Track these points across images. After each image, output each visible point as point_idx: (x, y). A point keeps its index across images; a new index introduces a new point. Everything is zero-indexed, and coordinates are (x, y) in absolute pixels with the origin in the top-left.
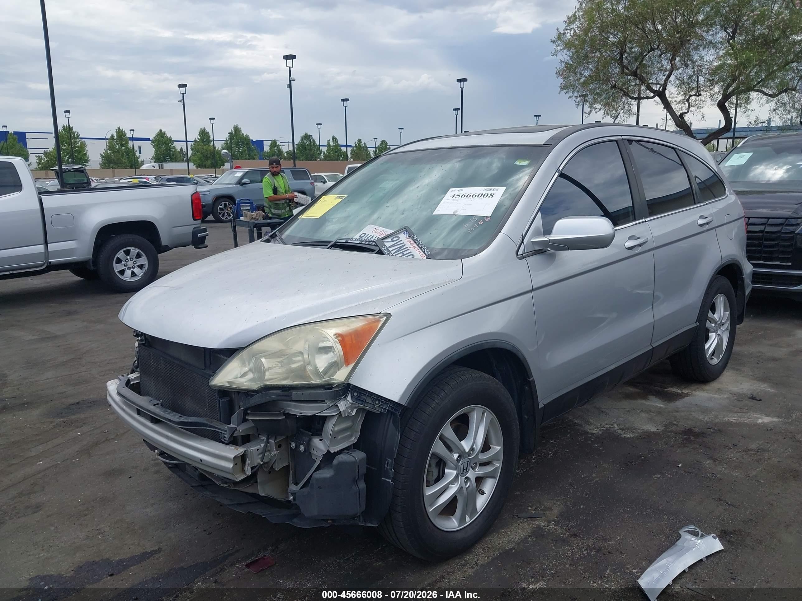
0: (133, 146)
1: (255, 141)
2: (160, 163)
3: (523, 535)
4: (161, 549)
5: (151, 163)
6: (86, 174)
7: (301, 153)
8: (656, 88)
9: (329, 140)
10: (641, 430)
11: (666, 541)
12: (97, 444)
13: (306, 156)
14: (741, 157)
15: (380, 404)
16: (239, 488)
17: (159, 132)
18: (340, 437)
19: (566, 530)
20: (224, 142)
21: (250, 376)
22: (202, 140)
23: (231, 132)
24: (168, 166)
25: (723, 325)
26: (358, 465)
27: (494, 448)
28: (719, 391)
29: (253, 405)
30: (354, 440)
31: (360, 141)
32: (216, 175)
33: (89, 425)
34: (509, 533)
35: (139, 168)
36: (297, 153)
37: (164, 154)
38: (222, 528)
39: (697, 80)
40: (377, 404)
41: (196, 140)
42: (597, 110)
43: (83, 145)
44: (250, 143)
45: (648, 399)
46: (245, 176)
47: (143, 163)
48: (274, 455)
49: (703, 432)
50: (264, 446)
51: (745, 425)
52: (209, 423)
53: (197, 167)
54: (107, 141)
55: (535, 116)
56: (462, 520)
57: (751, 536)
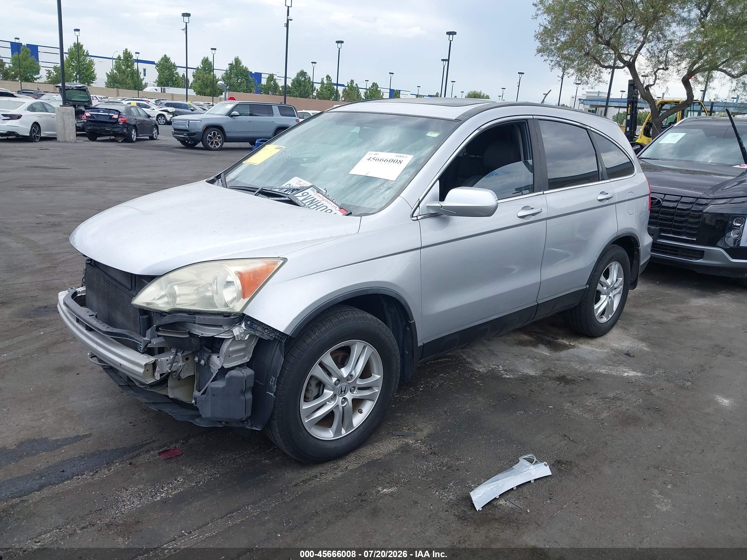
0: (138, 68)
1: (254, 73)
2: (162, 87)
3: (392, 449)
4: (92, 434)
5: (154, 86)
6: (88, 93)
7: (296, 88)
8: (627, 58)
9: (323, 78)
10: (522, 373)
11: (507, 465)
12: (55, 344)
13: (300, 92)
14: (674, 136)
15: (268, 332)
16: (154, 390)
17: (164, 56)
18: (234, 356)
19: (428, 449)
20: (224, 72)
21: (166, 299)
22: (204, 68)
23: (232, 63)
24: (170, 90)
25: (615, 289)
26: (246, 380)
27: (374, 376)
28: (602, 346)
29: (164, 323)
30: (247, 359)
31: (352, 81)
32: (213, 103)
33: (52, 326)
34: (381, 446)
35: (142, 90)
36: (292, 88)
37: (166, 78)
38: (145, 422)
39: (667, 54)
40: (266, 332)
41: (198, 68)
42: (569, 75)
43: (91, 63)
44: (249, 75)
45: (538, 347)
46: (236, 108)
47: (146, 85)
48: (180, 366)
49: (574, 380)
50: (173, 358)
51: (612, 376)
52: (130, 335)
53: (197, 94)
54: (114, 61)
55: (519, 73)
56: (338, 432)
57: (579, 467)
